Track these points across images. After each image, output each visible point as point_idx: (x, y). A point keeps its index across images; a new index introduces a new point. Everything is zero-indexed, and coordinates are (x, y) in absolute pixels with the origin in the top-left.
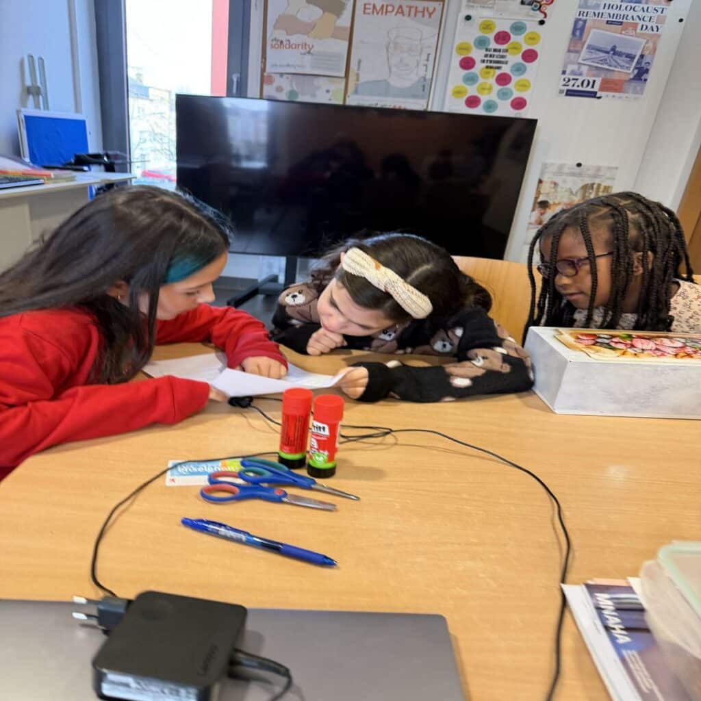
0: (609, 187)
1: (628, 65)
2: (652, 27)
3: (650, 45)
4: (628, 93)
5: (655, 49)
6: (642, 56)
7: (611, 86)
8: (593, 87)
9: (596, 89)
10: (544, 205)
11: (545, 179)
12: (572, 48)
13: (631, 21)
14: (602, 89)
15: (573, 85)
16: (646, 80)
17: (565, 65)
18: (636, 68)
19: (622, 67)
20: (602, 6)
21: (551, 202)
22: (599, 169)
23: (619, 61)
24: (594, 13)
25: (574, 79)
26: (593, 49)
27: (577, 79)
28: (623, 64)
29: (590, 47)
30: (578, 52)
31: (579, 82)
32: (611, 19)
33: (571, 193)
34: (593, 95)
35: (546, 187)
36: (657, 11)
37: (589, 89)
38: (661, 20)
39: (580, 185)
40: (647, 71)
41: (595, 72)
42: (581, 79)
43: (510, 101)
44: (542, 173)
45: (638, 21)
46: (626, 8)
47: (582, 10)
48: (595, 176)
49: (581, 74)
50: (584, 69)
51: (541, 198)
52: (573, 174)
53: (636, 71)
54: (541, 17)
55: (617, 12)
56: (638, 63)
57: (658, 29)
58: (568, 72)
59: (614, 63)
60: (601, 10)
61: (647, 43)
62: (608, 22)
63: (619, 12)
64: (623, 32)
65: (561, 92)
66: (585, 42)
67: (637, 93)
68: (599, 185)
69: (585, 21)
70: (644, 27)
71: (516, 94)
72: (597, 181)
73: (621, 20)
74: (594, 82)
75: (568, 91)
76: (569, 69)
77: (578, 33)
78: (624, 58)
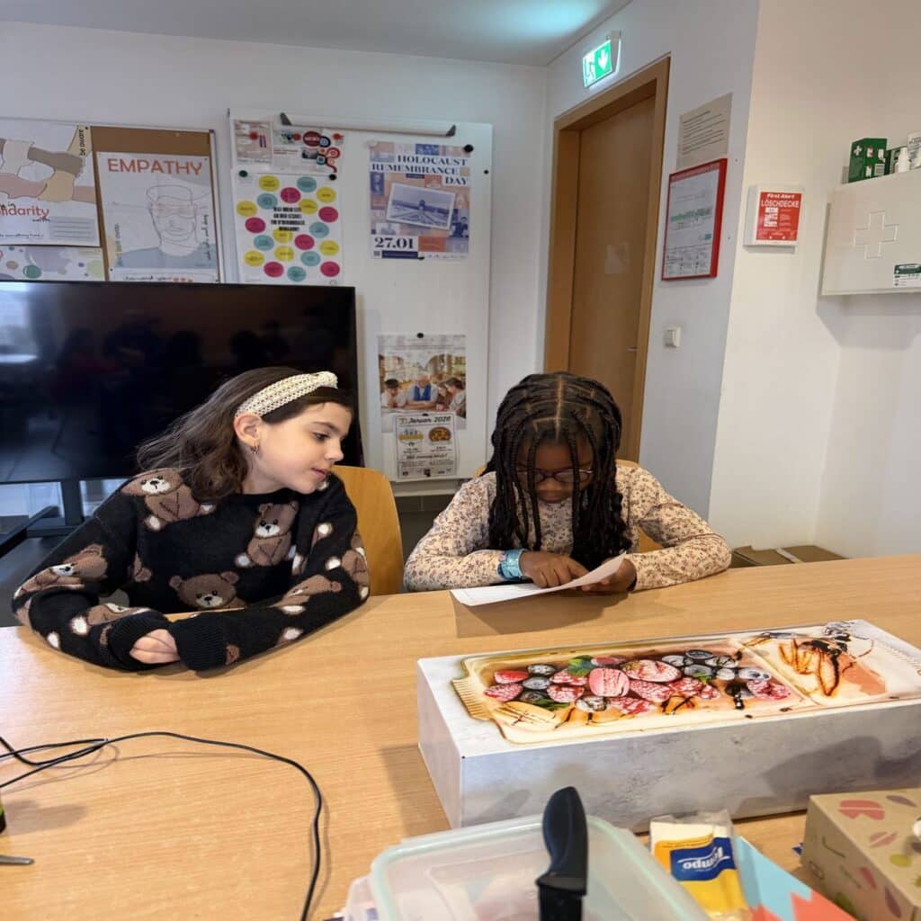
0: (461, 358)
1: (444, 222)
2: (457, 180)
3: (461, 198)
4: (451, 251)
5: (467, 204)
6: (456, 211)
7: (432, 244)
8: (411, 246)
9: (415, 248)
10: (393, 384)
11: (385, 354)
12: (375, 205)
13: (432, 173)
14: (423, 248)
15: (388, 246)
16: (467, 237)
17: (373, 223)
18: (452, 224)
19: (437, 223)
20: (397, 159)
21: (400, 380)
22: (444, 338)
23: (431, 216)
24: (390, 166)
25: (387, 239)
26: (399, 204)
27: (391, 239)
28: (436, 219)
29: (395, 203)
30: (383, 208)
31: (394, 242)
32: (410, 172)
33: (420, 367)
34: (413, 255)
35: (390, 365)
36: (458, 163)
37: (407, 249)
38: (466, 172)
39: (429, 359)
40: (466, 227)
41: (409, 230)
42: (395, 238)
43: (319, 266)
44: (381, 348)
45: (439, 173)
46: (424, 160)
47: (376, 163)
48: (443, 347)
49: (393, 233)
50: (396, 227)
51: (387, 377)
52: (417, 347)
53: (454, 227)
54: (331, 171)
55: (414, 164)
56: (453, 218)
57: (464, 183)
58: (378, 231)
59: (427, 220)
60: (397, 163)
61: (457, 196)
62: (408, 175)
63: (418, 165)
64: (428, 186)
65: (376, 253)
66: (388, 197)
67: (462, 252)
68: (449, 357)
69: (382, 175)
70: (449, 180)
71: (324, 259)
72: (446, 352)
73: (421, 173)
74: (411, 241)
75: (384, 252)
76: (379, 227)
77: (377, 188)
78: (436, 213)
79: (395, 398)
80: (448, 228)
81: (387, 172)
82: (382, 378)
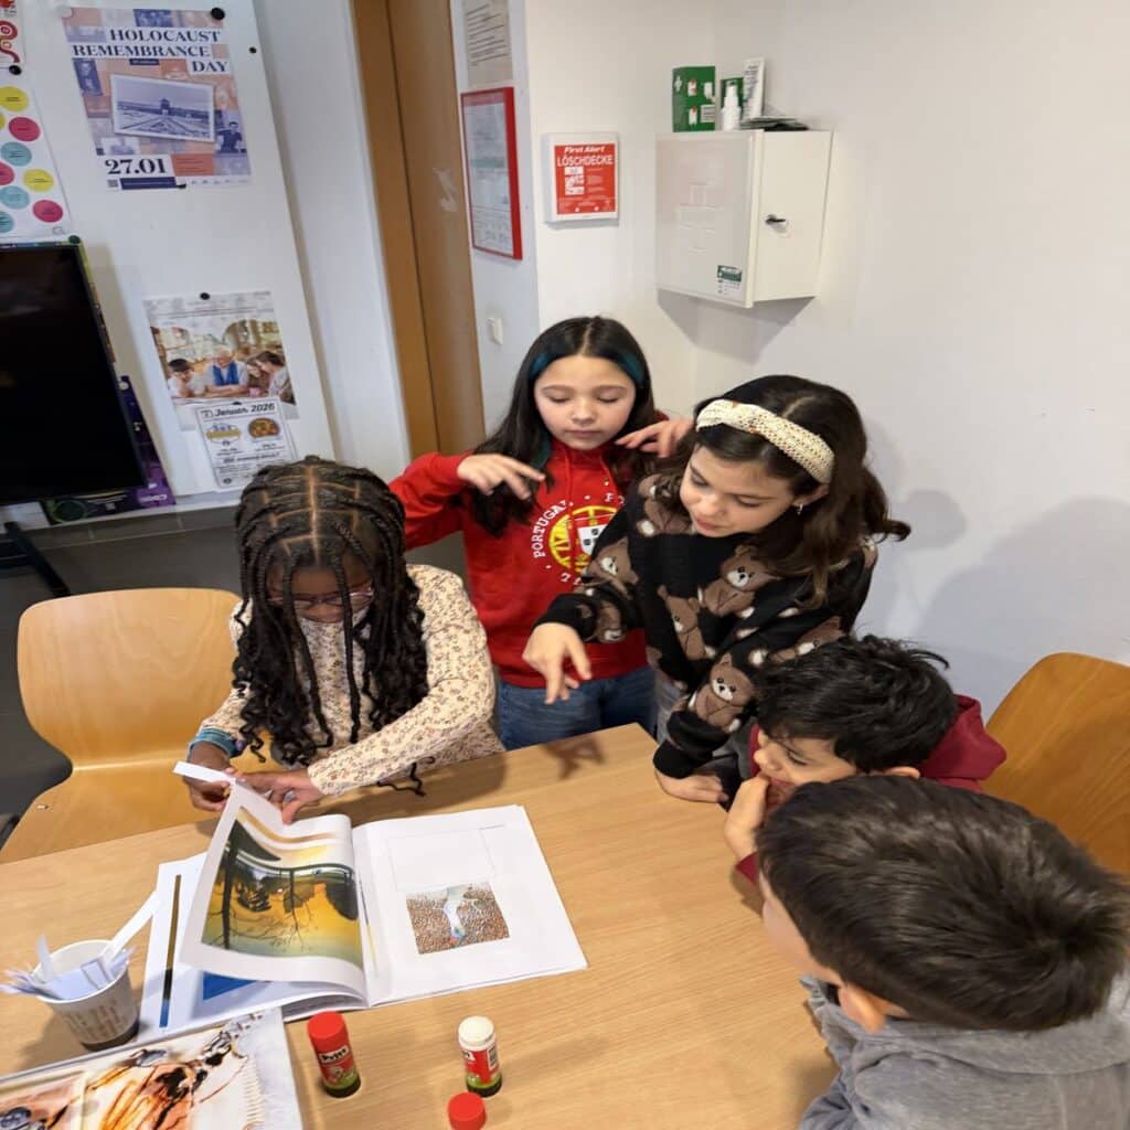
0: (271, 323)
1: (205, 130)
2: (210, 64)
3: (222, 93)
4: (224, 174)
5: (234, 100)
6: (218, 113)
7: (192, 165)
8: (162, 170)
9: (169, 172)
10: (180, 366)
11: (159, 325)
12: (92, 111)
13: (170, 56)
14: (180, 172)
15: (128, 171)
16: (244, 151)
17: (97, 137)
18: (218, 134)
19: (194, 133)
20: (109, 36)
21: (189, 360)
22: (240, 299)
23: (184, 124)
24: (101, 47)
25: (122, 161)
26: (132, 108)
27: (129, 161)
28: (190, 127)
29: (121, 105)
30: (107, 115)
31: (135, 166)
32: (134, 56)
33: (215, 340)
34: (168, 183)
35: (169, 339)
36: (207, 38)
37: (157, 174)
38: (221, 51)
39: (225, 327)
40: (238, 137)
41: (154, 146)
43: (30, 208)
44: (151, 317)
45: (182, 56)
46: (152, 34)
47: (78, 44)
48: (241, 310)
50: (132, 143)
51: (170, 357)
52: (205, 312)
53: (221, 138)
54: (10, 61)
55: (138, 42)
56: (217, 125)
57: (223, 69)
58: (106, 150)
59: (178, 129)
60: (112, 43)
61: (215, 90)
62: (132, 61)
63: (144, 44)
64: (168, 77)
65: (112, 184)
66: (109, 98)
67: (241, 173)
68: (254, 323)
69: (92, 63)
70: (199, 67)
71: (36, 197)
72: (247, 317)
73: (152, 57)
74: (160, 161)
75: (123, 181)
76: (107, 144)
77: (89, 83)
78: (189, 118)
79: (188, 384)
80: (212, 139)
81: (97, 56)
82: (163, 358)
